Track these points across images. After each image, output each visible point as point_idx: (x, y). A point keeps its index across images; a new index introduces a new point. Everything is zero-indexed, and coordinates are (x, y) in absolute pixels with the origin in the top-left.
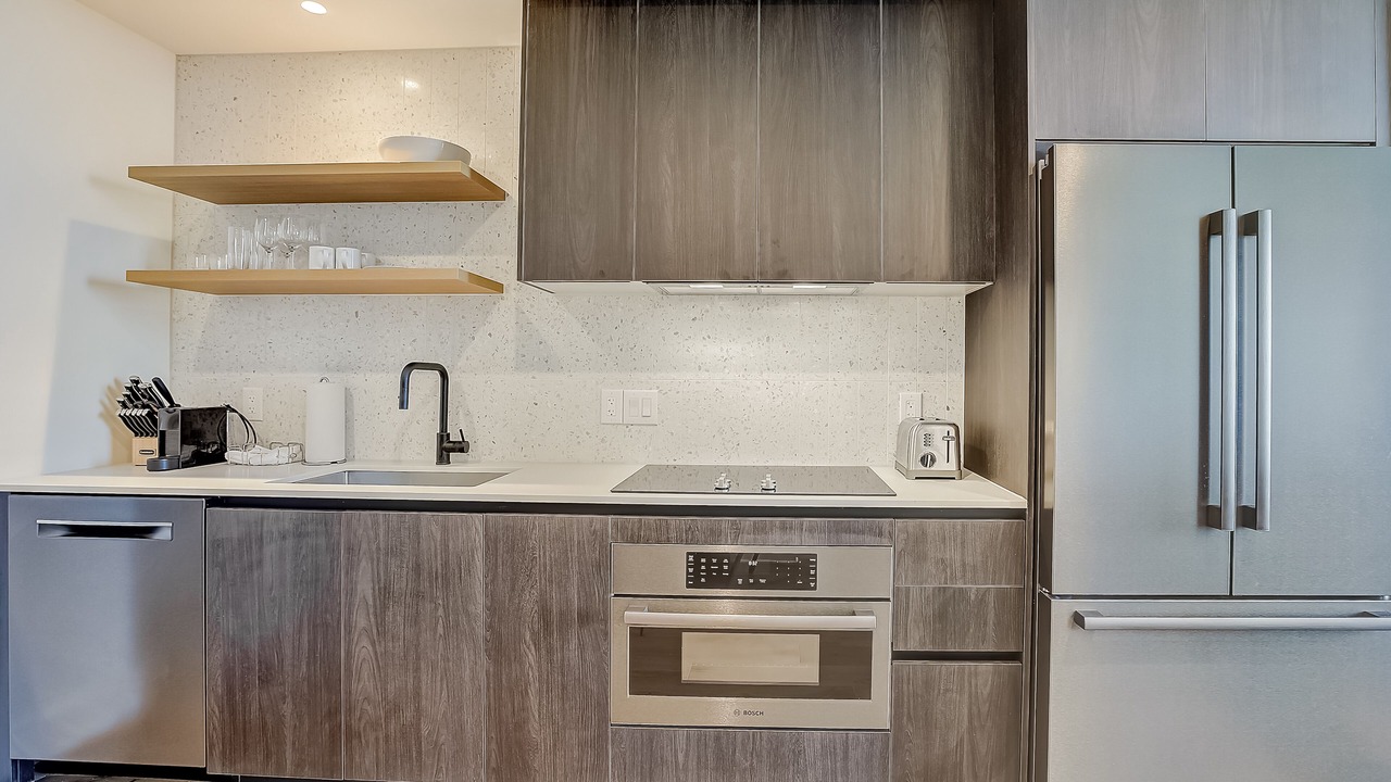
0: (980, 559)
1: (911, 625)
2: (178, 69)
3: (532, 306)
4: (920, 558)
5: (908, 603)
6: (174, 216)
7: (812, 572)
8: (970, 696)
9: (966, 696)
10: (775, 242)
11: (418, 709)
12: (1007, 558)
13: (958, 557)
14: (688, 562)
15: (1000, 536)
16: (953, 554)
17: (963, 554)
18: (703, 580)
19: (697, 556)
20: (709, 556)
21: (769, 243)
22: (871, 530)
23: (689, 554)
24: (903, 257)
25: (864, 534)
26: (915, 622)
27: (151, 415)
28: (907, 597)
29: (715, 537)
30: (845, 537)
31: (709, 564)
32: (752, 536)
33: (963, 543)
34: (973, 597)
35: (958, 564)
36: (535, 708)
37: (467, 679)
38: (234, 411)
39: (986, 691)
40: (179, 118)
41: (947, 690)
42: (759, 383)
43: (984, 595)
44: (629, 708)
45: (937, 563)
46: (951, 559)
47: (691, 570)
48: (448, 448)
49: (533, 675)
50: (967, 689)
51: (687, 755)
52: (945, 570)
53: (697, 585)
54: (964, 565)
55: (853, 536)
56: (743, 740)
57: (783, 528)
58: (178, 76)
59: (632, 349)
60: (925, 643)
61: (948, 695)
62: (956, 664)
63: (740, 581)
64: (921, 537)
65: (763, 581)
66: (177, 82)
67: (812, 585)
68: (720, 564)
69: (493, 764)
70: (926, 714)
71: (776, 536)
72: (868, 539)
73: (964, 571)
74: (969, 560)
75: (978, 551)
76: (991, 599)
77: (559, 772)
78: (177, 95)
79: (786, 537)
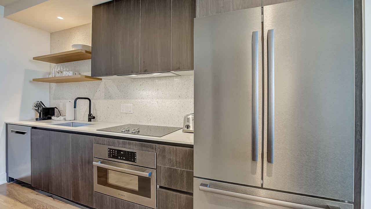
0: (181, 160)
1: (161, 178)
2: (51, 36)
3: (107, 83)
4: (164, 157)
5: (160, 171)
6: (50, 67)
7: (136, 157)
8: (179, 204)
9: (178, 204)
10: (144, 62)
11: (61, 179)
12: (190, 161)
13: (175, 159)
14: (108, 150)
15: (187, 153)
16: (173, 157)
17: (176, 158)
18: (111, 156)
19: (110, 149)
20: (113, 149)
21: (142, 62)
22: (150, 146)
23: (108, 148)
24: (177, 63)
25: (148, 148)
26: (163, 177)
27: (38, 109)
28: (160, 169)
29: (114, 144)
30: (144, 148)
31: (112, 152)
32: (122, 145)
33: (176, 154)
34: (179, 172)
35: (175, 161)
36: (80, 183)
37: (69, 174)
38: (57, 108)
39: (184, 204)
40: (51, 46)
41: (172, 201)
42: (156, 102)
43: (183, 172)
44: (98, 188)
45: (168, 160)
46: (172, 159)
47: (109, 153)
48: (91, 118)
49: (80, 175)
50: (178, 202)
51: (109, 203)
52: (171, 162)
53: (110, 157)
54: (176, 161)
55: (146, 148)
56: (121, 202)
57: (129, 144)
58: (51, 37)
59: (127, 93)
60: (165, 185)
61: (172, 203)
62: (175, 193)
63: (119, 157)
64: (164, 150)
65: (124, 158)
66: (51, 39)
67: (136, 161)
68: (115, 152)
69: (73, 196)
70: (166, 207)
71: (127, 146)
72: (150, 149)
73: (176, 163)
74: (178, 160)
75: (181, 158)
76: (185, 174)
77: (85, 201)
78: (51, 41)
79: (129, 147)
